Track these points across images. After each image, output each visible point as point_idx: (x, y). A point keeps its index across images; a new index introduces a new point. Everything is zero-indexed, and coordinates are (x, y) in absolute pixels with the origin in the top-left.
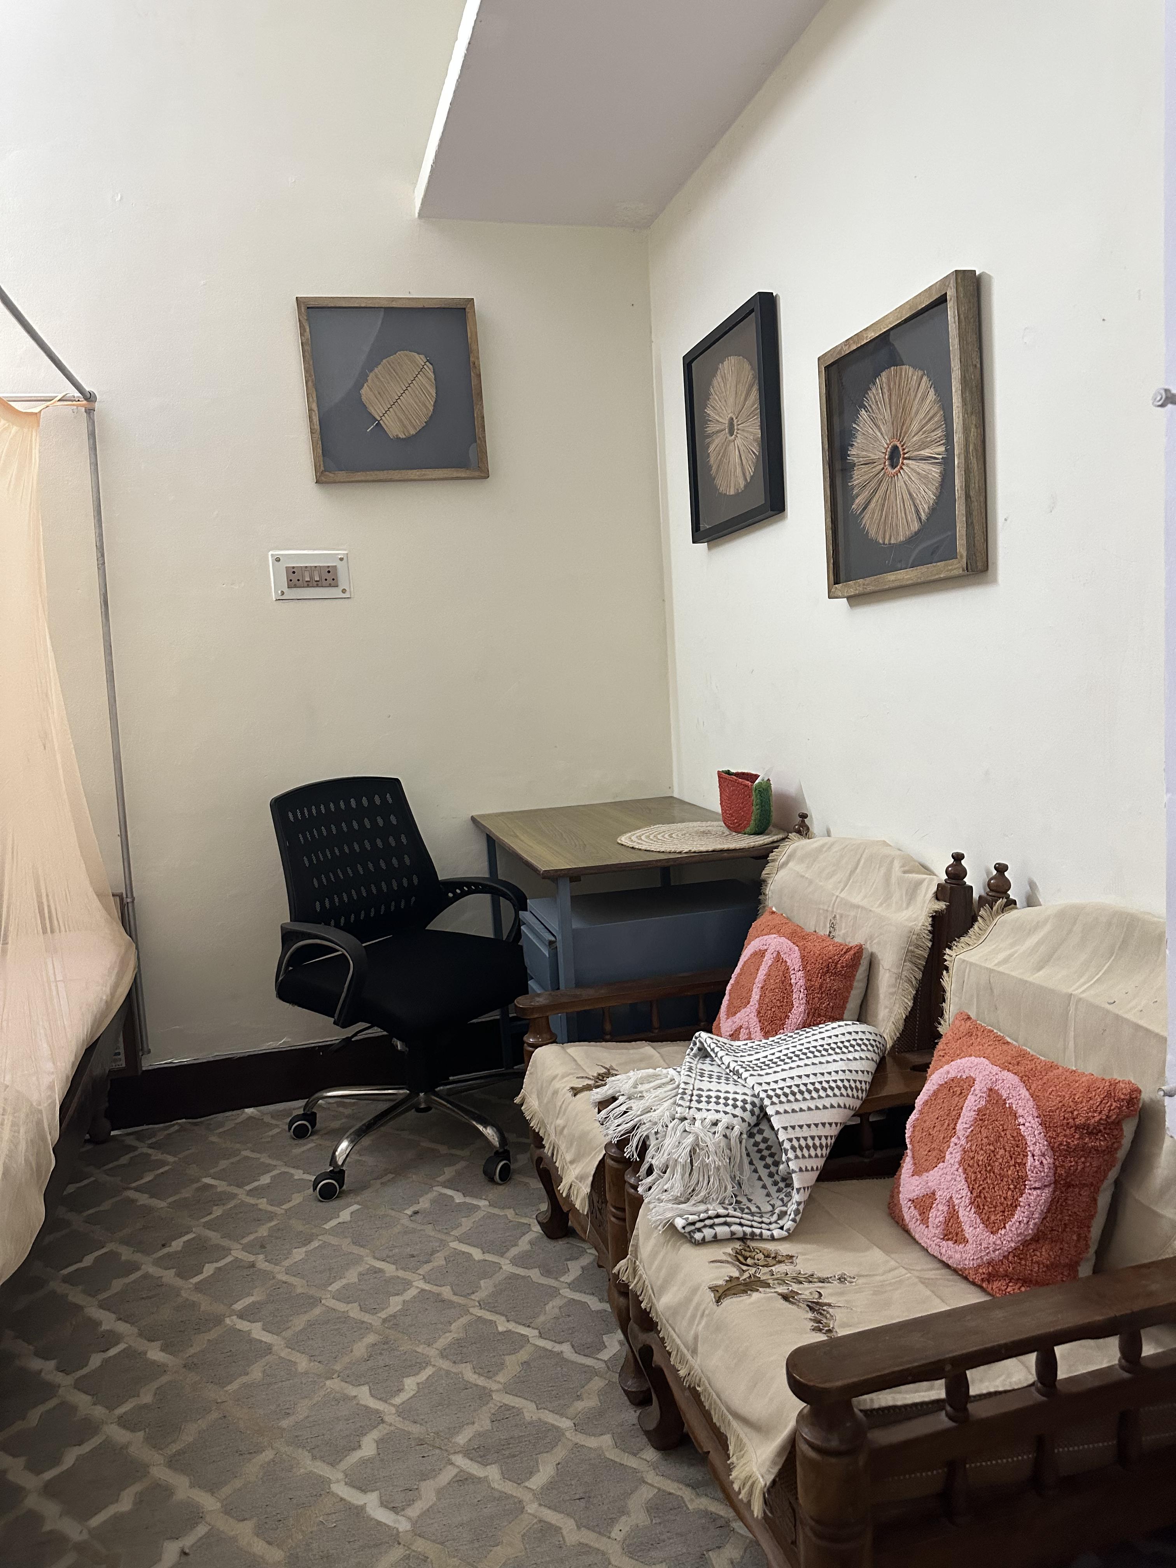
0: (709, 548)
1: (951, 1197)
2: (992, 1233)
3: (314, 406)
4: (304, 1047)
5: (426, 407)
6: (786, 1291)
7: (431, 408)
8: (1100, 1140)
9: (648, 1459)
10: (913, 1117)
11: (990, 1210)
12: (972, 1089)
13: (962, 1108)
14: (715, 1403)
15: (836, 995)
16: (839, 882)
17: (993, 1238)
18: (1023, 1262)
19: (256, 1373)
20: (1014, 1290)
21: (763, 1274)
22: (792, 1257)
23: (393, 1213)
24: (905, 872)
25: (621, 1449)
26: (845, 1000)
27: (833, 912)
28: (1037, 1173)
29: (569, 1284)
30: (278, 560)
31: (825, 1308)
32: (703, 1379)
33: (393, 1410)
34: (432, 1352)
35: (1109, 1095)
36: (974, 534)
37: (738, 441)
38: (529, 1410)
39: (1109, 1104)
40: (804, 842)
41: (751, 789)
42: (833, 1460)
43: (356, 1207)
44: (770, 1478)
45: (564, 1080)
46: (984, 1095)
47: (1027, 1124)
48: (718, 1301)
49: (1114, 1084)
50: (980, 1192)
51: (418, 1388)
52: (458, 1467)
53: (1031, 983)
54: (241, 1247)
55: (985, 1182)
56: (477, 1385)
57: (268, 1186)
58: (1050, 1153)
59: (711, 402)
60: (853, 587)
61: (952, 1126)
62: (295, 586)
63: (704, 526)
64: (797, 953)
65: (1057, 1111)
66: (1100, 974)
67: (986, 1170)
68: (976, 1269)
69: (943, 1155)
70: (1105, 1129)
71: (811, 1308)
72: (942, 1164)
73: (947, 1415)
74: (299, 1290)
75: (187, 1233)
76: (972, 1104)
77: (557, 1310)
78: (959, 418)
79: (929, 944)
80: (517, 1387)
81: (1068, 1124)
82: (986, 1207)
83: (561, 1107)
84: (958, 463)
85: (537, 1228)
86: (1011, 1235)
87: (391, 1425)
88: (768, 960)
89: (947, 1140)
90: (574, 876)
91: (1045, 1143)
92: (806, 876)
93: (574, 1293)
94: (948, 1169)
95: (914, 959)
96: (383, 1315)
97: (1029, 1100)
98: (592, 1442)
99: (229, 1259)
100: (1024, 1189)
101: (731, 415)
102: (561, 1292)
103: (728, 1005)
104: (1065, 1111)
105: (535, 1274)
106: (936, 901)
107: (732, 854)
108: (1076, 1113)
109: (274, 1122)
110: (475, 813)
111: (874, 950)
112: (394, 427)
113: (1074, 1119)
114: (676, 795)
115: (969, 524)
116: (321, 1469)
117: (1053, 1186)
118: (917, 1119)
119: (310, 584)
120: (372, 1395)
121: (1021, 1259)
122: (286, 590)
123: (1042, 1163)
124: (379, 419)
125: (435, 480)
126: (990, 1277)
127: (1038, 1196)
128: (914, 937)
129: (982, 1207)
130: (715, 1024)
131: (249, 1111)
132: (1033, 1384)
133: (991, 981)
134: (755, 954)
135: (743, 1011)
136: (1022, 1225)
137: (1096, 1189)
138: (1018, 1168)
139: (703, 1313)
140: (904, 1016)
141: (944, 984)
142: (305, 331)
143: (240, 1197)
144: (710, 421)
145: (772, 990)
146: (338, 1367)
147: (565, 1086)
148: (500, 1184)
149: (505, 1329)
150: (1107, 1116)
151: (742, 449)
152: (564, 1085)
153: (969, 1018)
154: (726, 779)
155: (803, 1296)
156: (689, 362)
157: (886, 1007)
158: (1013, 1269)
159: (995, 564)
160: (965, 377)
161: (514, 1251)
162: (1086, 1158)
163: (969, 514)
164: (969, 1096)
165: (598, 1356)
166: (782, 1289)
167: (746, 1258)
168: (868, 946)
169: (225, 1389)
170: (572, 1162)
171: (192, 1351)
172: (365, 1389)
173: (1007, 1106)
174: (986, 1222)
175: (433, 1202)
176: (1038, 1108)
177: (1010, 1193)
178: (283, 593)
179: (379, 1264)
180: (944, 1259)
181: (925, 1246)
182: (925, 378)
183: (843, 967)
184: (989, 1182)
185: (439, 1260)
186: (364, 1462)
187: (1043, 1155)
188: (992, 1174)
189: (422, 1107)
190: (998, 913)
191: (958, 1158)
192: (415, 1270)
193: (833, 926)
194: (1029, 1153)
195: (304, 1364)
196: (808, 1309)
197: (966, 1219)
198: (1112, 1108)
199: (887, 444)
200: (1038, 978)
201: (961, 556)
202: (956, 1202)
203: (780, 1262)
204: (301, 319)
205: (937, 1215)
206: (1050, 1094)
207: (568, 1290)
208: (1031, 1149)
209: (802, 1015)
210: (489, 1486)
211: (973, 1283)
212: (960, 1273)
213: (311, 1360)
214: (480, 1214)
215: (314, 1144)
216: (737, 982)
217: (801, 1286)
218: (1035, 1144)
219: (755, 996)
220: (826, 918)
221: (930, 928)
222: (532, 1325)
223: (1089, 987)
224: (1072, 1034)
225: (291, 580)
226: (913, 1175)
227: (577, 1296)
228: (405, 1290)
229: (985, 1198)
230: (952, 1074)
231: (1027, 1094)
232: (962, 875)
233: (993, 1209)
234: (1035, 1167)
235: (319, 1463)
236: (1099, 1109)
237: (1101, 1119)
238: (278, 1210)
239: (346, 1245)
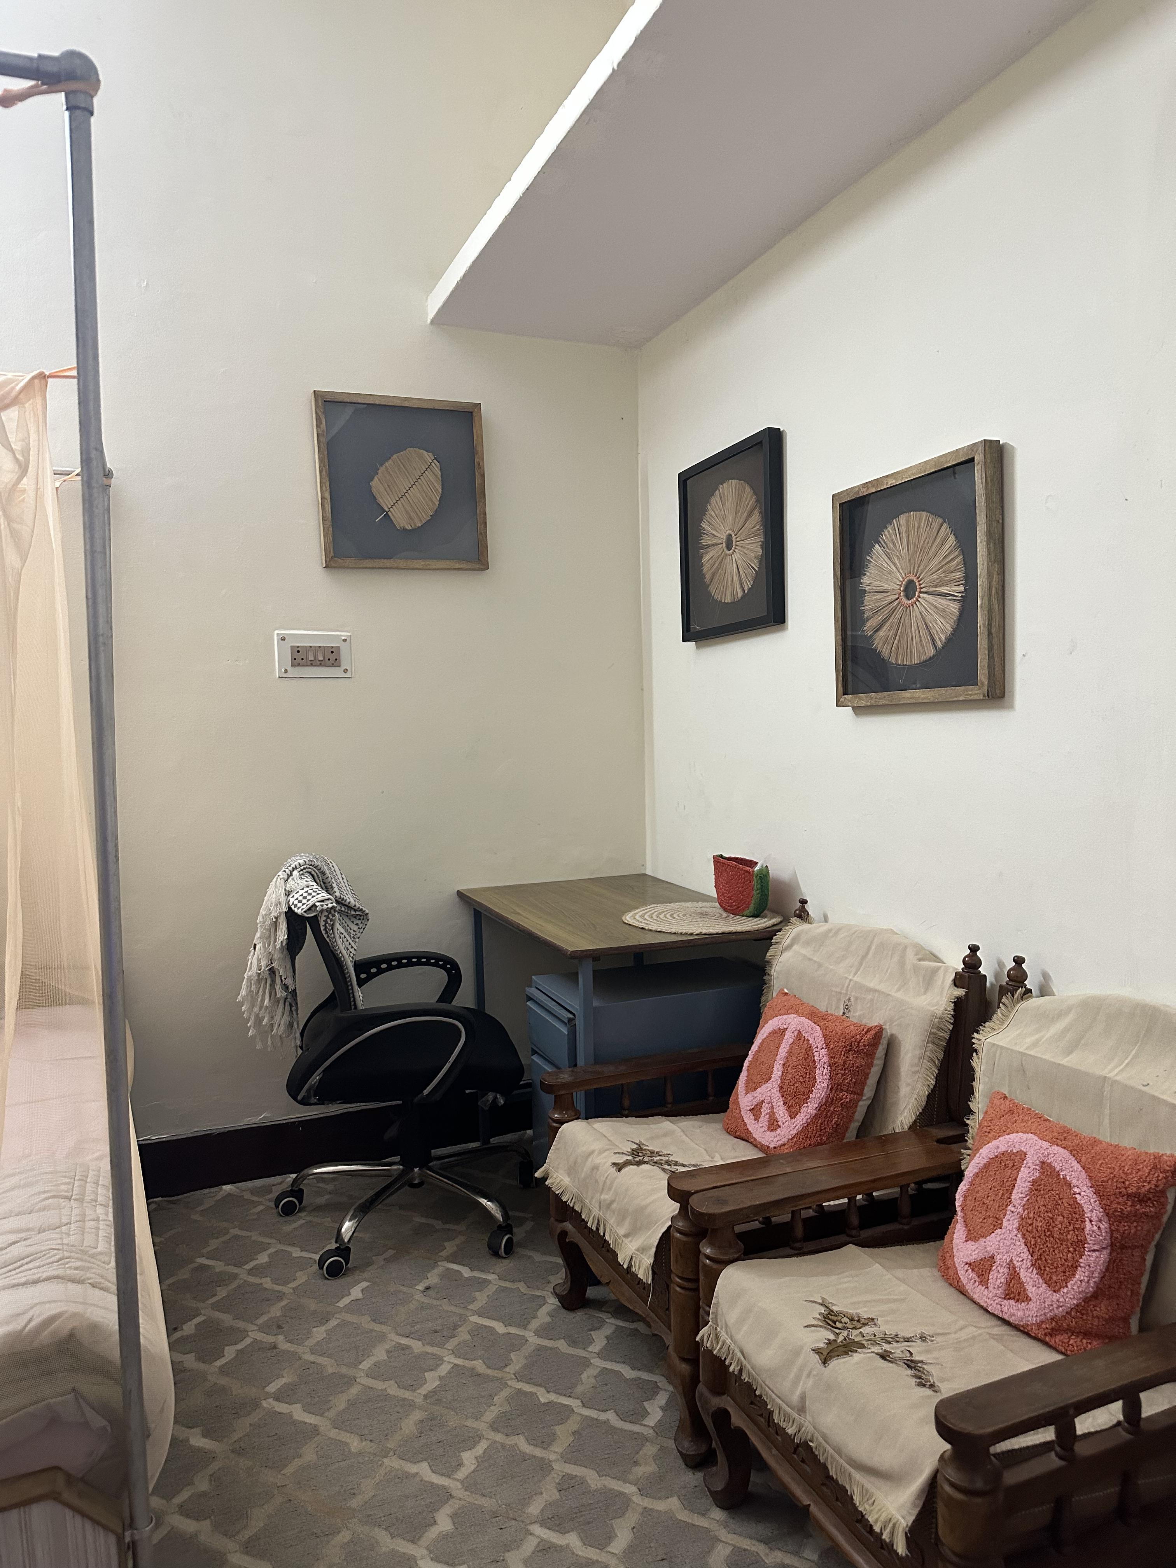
0: (698, 647)
1: (1011, 1261)
2: (1054, 1291)
3: (327, 495)
4: (284, 1122)
5: (431, 500)
6: (881, 1351)
7: (437, 503)
8: (1150, 1207)
9: (718, 1519)
10: (963, 1187)
11: (1051, 1271)
12: (1025, 1162)
13: (1015, 1180)
14: (832, 1457)
15: (858, 1071)
16: (851, 967)
17: (1056, 1296)
18: (1085, 1317)
19: (309, 1454)
20: (1076, 1342)
21: (855, 1335)
22: (873, 1319)
23: (405, 1289)
24: (920, 960)
25: (689, 1510)
26: (866, 1076)
27: (846, 994)
28: (1095, 1237)
29: (598, 1354)
30: (283, 639)
31: (919, 1365)
32: (817, 1434)
33: (459, 1485)
34: (481, 1426)
35: (1155, 1167)
36: (995, 665)
37: (736, 556)
38: (594, 1480)
39: (1156, 1175)
40: (805, 926)
41: (753, 875)
42: (979, 1500)
43: (365, 1284)
44: (911, 1519)
45: (604, 1155)
46: (1037, 1167)
47: (1083, 1193)
48: (825, 1362)
49: (1158, 1157)
50: (1041, 1255)
51: (478, 1462)
52: (538, 1537)
53: (1064, 1066)
54: (256, 1328)
55: (1045, 1245)
56: (535, 1457)
57: (269, 1265)
58: (1106, 1219)
59: (707, 517)
60: (863, 699)
61: (1007, 1195)
62: (299, 665)
63: (695, 627)
64: (818, 1032)
65: (1110, 1182)
66: (1129, 1059)
67: (1045, 1235)
68: (1039, 1325)
69: (999, 1222)
70: (1154, 1197)
71: (909, 1366)
72: (998, 1231)
73: (1057, 1455)
74: (330, 1370)
75: (195, 1317)
76: (1025, 1177)
77: (593, 1380)
78: (983, 564)
79: (951, 1027)
80: (572, 1456)
81: (1120, 1193)
82: (1047, 1269)
83: (605, 1182)
84: (982, 604)
85: (553, 1301)
86: (1073, 1293)
87: (460, 1499)
88: (789, 1038)
89: (1003, 1208)
90: (595, 956)
91: (1101, 1210)
92: (815, 959)
93: (606, 1362)
94: (1006, 1235)
95: (937, 1041)
96: (423, 1391)
97: (1081, 1171)
98: (660, 1506)
99: (248, 1341)
100: (1084, 1252)
101: (730, 532)
102: (592, 1361)
103: (747, 1081)
104: (1117, 1181)
105: (562, 1345)
106: (955, 988)
107: (739, 937)
108: (1127, 1183)
109: (255, 1199)
110: (462, 887)
111: (894, 1032)
112: (400, 519)
113: (1126, 1188)
114: (649, 872)
115: (991, 657)
116: (403, 1547)
117: (1109, 1248)
118: (968, 1190)
119: (314, 663)
120: (433, 1471)
121: (1082, 1314)
122: (289, 668)
123: (1099, 1228)
124: (387, 510)
125: (438, 569)
126: (1052, 1333)
127: (1097, 1257)
128: (937, 1020)
129: (1043, 1268)
130: (732, 1098)
131: (227, 1188)
132: (1119, 1423)
133: (1024, 1063)
134: (774, 1032)
135: (764, 1087)
136: (1084, 1284)
137: (1144, 1249)
138: (1077, 1233)
139: (810, 1373)
140: (927, 1093)
141: (974, 1064)
142: (321, 423)
143: (241, 1276)
144: (704, 534)
145: (795, 1067)
146: (391, 1445)
147: (606, 1163)
148: (505, 1258)
149: (547, 1401)
150: (1156, 1186)
151: (739, 562)
152: (606, 1160)
153: (1006, 1097)
154: (720, 862)
155: (896, 1355)
156: (685, 479)
157: (908, 1085)
158: (1076, 1323)
159: (1012, 693)
160: (990, 530)
161: (535, 1324)
162: (1137, 1222)
163: (990, 648)
164: (1022, 1169)
165: (645, 1422)
166: (877, 1349)
167: (835, 1322)
168: (887, 1027)
169: (282, 1472)
170: (626, 1236)
171: (236, 1436)
172: (425, 1465)
173: (1061, 1177)
174: (1048, 1283)
175: (442, 1276)
176: (1091, 1178)
177: (1070, 1255)
178: (286, 671)
179: (404, 1341)
180: (1006, 1317)
181: (985, 1305)
182: (945, 525)
183: (865, 1046)
184: (1049, 1245)
185: (463, 1335)
186: (444, 1537)
187: (1100, 1221)
188: (1052, 1239)
189: (416, 1182)
190: (1018, 1002)
191: (1016, 1225)
192: (441, 1345)
193: (847, 1007)
194: (1087, 1219)
195: (355, 1444)
196: (906, 1366)
197: (1029, 1279)
198: (1160, 1178)
199: (903, 578)
200: (1065, 1061)
201: (982, 684)
202: (1017, 1264)
203: (865, 1325)
204: (318, 412)
205: (998, 1276)
206: (1101, 1166)
207: (598, 1360)
208: (1089, 1215)
209: (825, 1090)
210: (573, 1553)
211: (1035, 1338)
212: (1022, 1329)
213: (361, 1440)
214: (492, 1288)
215: (304, 1221)
216: (755, 1059)
217: (891, 1345)
218: (1092, 1211)
219: (777, 1072)
220: (839, 1000)
221: (952, 1013)
222: (572, 1395)
223: (1120, 1071)
224: (1107, 1112)
225: (295, 659)
226: (967, 1241)
227: (609, 1365)
228: (438, 1366)
229: (1046, 1260)
230: (1002, 1149)
231: (1079, 1166)
232: (978, 965)
233: (1054, 1270)
234: (1093, 1231)
235: (399, 1541)
236: (1148, 1179)
237: (1151, 1188)
238: (287, 1289)
239: (365, 1322)
